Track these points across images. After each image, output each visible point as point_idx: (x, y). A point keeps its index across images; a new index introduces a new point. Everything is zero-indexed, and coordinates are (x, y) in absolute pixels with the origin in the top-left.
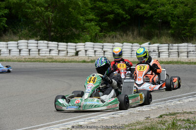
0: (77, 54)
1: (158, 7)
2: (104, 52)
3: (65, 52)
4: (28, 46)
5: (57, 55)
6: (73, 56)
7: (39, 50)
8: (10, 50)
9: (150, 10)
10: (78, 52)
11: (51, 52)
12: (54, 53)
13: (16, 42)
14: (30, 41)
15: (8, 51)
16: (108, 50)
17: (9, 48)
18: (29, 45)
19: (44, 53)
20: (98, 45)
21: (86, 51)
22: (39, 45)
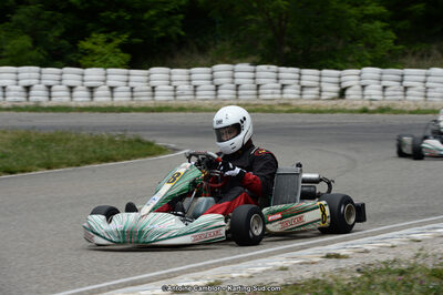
0: (342, 93)
2: (406, 88)
3: (315, 91)
4: (234, 78)
5: (298, 96)
6: (333, 99)
7: (258, 86)
8: (195, 87)
10: (345, 89)
11: (285, 91)
12: (291, 93)
13: (209, 69)
14: (240, 66)
15: (192, 88)
16: (415, 84)
17: (194, 83)
18: (237, 74)
19: (270, 93)
20: (391, 74)
21: (363, 87)
22: (258, 74)
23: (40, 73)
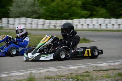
23: (104, 20)
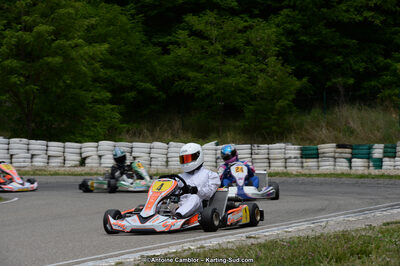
0: (83, 162)
1: (220, 78)
2: (134, 158)
3: (60, 160)
5: (46, 164)
7: (12, 155)
9: (207, 83)
10: (85, 159)
11: (35, 159)
12: (39, 162)
16: (142, 154)
19: (22, 161)
21: (100, 157)
22: (11, 146)
